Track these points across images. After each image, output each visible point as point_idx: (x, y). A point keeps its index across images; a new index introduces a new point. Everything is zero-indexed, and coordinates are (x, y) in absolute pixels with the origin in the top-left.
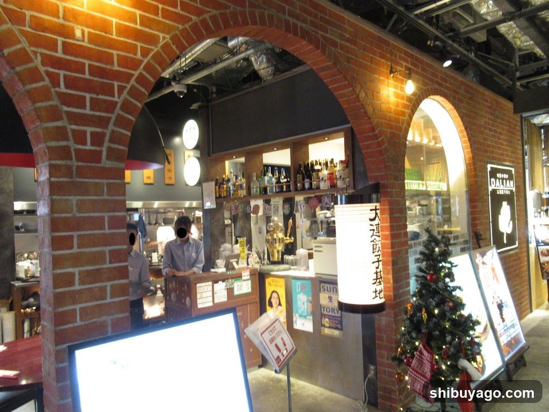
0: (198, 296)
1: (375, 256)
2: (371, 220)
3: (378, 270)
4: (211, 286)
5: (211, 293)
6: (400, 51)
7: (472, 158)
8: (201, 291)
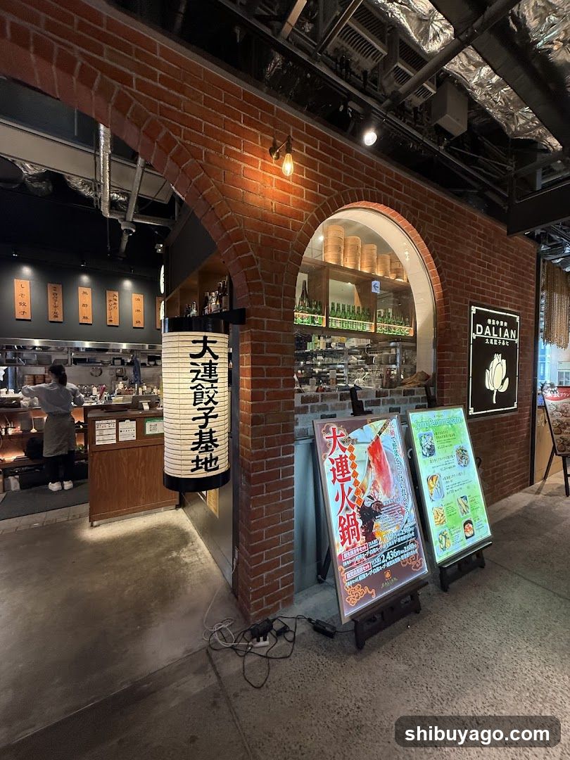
0: (97, 433)
1: (199, 409)
2: (193, 356)
3: (204, 430)
4: (115, 424)
5: (114, 431)
6: (297, 124)
7: (442, 295)
8: (101, 428)
